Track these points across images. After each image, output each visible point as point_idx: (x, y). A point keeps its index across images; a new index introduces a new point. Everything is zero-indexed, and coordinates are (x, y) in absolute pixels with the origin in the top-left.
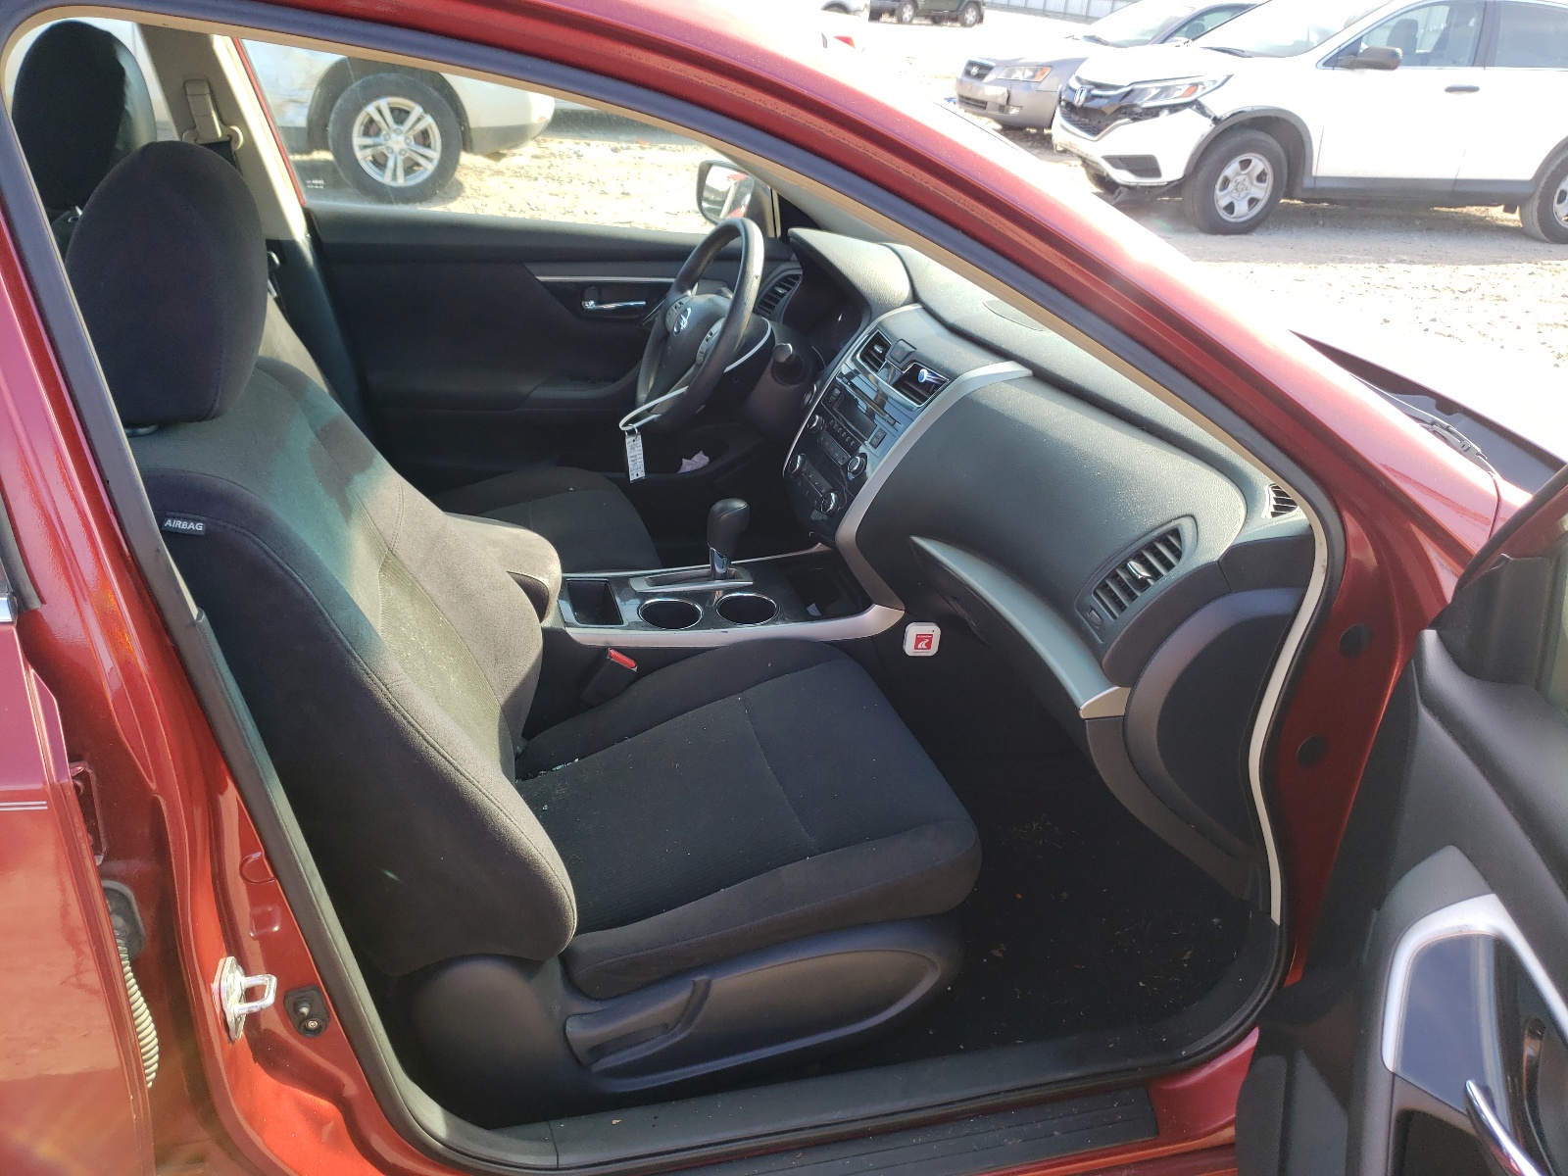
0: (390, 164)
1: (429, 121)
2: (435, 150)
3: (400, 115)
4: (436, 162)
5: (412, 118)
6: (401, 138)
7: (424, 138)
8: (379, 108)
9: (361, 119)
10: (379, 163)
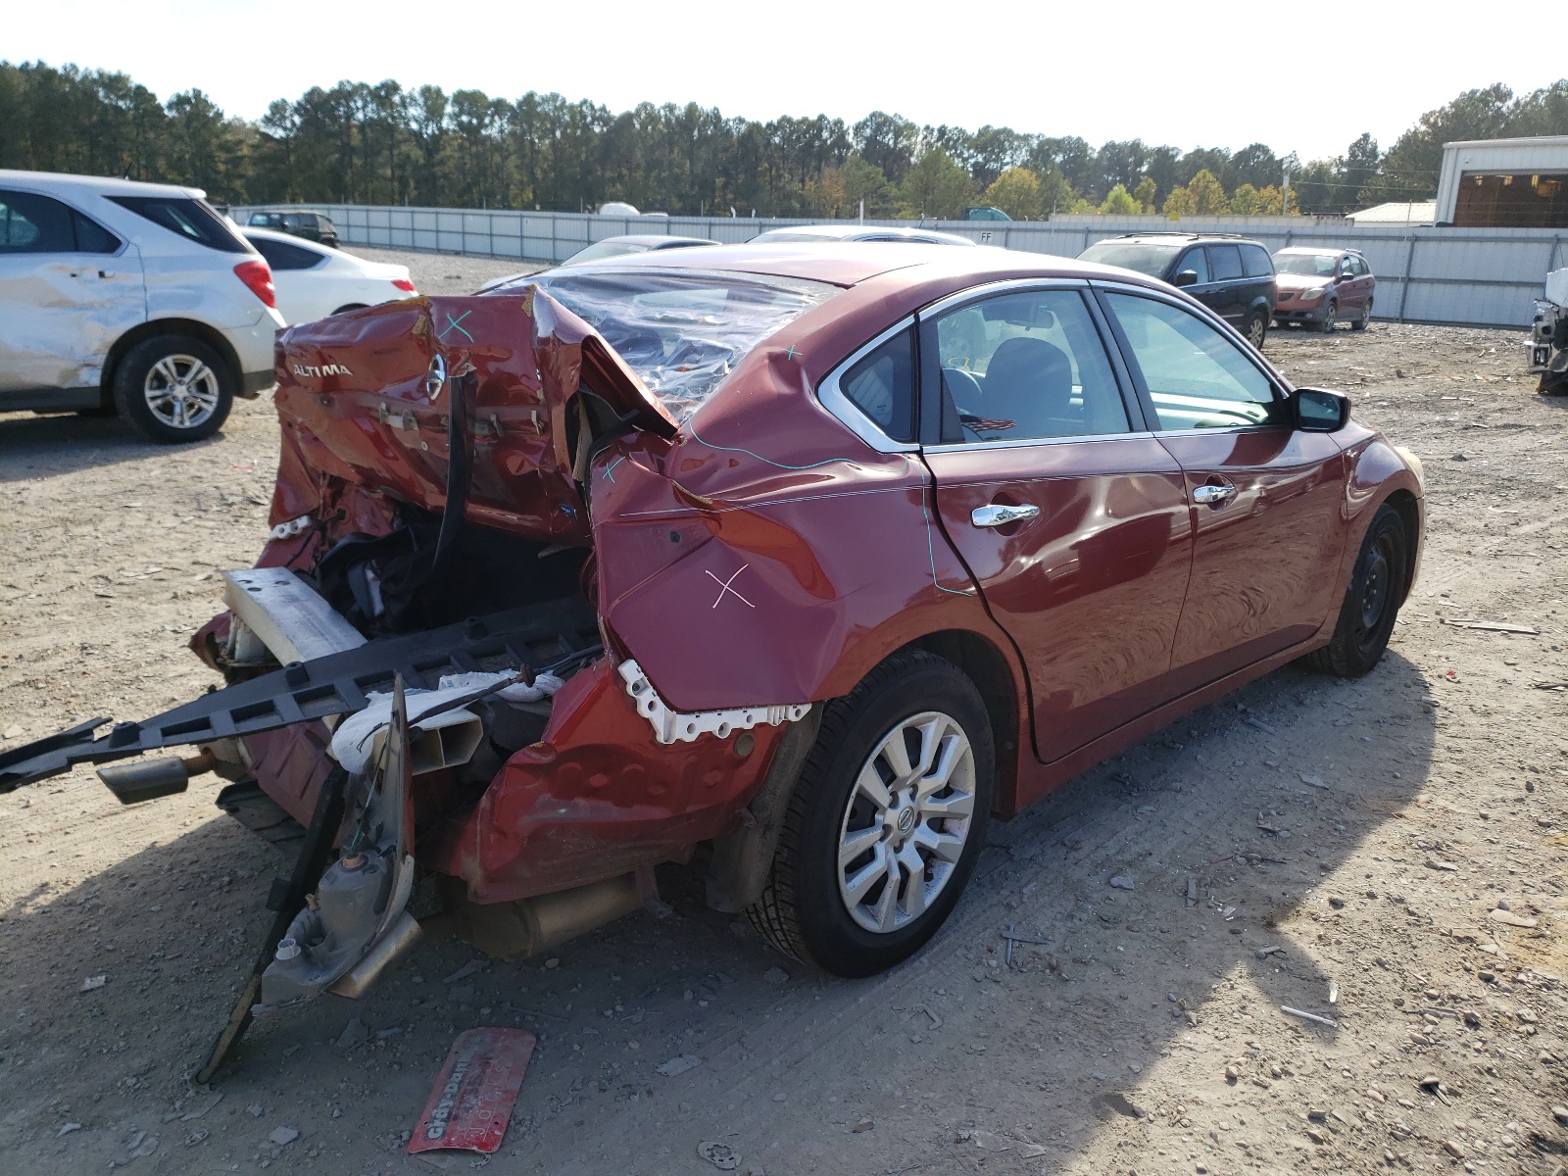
0: (177, 410)
1: (207, 372)
2: (213, 394)
3: (183, 369)
4: (214, 404)
5: (194, 370)
6: (184, 388)
7: (202, 386)
8: (165, 365)
9: (151, 374)
10: (167, 408)
